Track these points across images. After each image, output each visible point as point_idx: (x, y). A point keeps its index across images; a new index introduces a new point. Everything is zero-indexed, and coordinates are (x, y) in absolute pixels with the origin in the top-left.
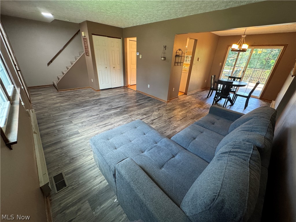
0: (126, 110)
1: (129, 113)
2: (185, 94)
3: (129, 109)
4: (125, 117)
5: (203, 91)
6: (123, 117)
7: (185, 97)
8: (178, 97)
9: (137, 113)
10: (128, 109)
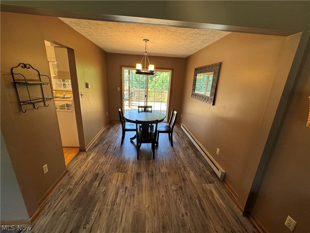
2: (82, 150)
5: (109, 129)
7: (85, 160)
8: (67, 172)
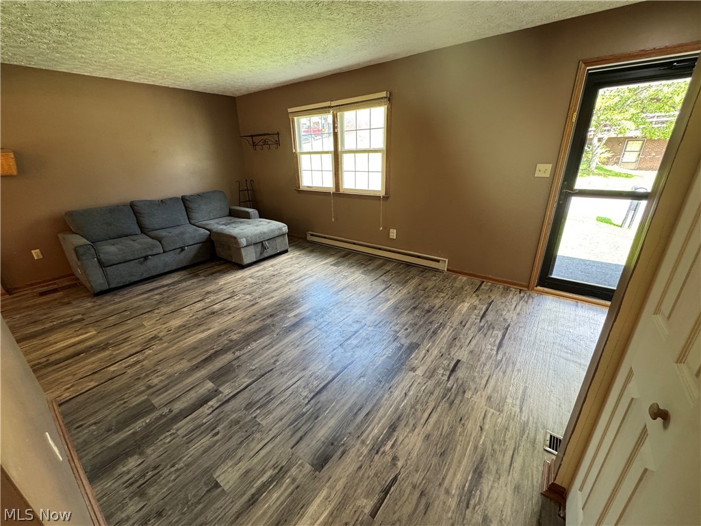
0: (269, 321)
1: (258, 312)
3: (258, 326)
4: (269, 299)
6: (273, 297)
9: (236, 313)
10: (261, 324)
